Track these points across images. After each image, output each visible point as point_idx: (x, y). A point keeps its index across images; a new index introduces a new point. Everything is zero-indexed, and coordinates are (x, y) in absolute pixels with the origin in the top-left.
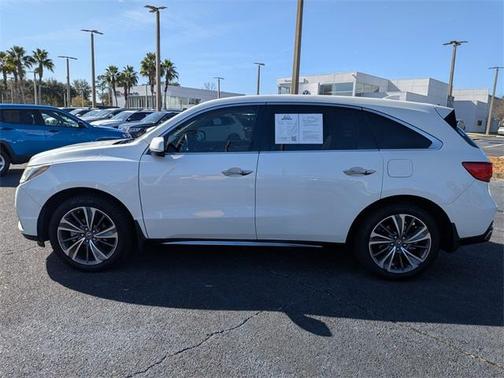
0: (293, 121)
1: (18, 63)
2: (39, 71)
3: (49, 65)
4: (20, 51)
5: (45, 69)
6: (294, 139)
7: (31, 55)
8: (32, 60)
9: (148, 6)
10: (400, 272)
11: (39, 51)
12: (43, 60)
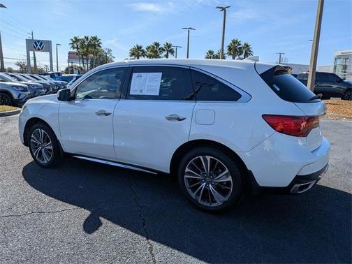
0: (143, 78)
1: (156, 52)
2: (167, 56)
3: (172, 52)
4: (157, 44)
5: (170, 54)
6: (141, 91)
7: (163, 46)
8: (163, 50)
9: (218, 7)
10: (208, 204)
11: (167, 44)
12: (169, 49)
